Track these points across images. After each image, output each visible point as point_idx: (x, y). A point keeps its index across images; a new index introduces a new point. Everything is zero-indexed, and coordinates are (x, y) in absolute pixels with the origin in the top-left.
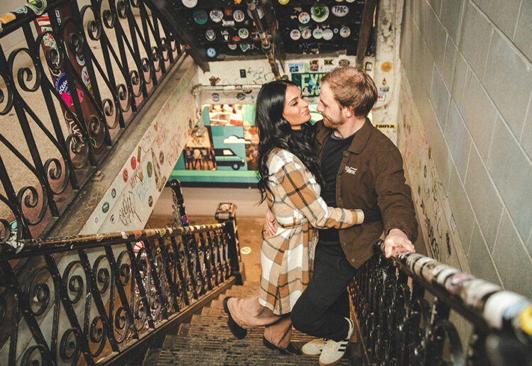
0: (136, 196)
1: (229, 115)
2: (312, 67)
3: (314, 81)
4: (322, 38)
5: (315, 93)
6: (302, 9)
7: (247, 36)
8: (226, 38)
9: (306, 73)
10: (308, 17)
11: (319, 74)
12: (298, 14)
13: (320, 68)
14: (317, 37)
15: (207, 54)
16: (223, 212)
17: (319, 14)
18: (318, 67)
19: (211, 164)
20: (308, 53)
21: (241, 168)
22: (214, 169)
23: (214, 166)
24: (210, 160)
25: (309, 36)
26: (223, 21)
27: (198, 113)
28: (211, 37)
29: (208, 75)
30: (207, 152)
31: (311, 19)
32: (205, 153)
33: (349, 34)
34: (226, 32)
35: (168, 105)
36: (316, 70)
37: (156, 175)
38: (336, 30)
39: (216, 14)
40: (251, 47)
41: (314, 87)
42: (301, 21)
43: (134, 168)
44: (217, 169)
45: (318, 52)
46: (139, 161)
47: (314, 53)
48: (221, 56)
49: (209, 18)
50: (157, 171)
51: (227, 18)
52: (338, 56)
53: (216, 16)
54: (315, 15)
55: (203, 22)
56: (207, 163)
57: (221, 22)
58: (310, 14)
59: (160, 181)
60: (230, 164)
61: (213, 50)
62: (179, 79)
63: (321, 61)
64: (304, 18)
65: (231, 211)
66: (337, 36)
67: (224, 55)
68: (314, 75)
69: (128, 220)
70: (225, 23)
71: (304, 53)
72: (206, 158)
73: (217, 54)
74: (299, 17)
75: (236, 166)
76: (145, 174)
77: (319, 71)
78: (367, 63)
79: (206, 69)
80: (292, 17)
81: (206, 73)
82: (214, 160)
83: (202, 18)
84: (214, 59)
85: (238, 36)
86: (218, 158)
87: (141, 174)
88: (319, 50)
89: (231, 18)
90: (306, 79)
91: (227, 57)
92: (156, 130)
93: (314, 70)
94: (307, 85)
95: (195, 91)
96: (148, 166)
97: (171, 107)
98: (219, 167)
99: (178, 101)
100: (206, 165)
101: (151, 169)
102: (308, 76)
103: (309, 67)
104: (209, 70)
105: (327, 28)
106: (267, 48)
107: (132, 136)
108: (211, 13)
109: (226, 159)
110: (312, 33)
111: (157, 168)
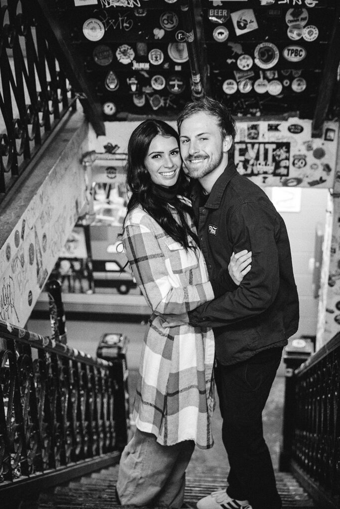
0: (16, 284)
1: (117, 210)
2: (250, 134)
3: (251, 154)
4: (267, 92)
5: (252, 171)
6: (243, 50)
7: (163, 86)
8: (134, 88)
9: (241, 142)
10: (250, 62)
11: (260, 143)
12: (237, 57)
13: (261, 135)
14: (260, 90)
15: (103, 111)
16: (109, 347)
17: (265, 58)
18: (258, 134)
19: (85, 284)
20: (245, 114)
21: (132, 291)
22: (90, 292)
23: (90, 288)
24: (84, 277)
25: (248, 88)
26: (134, 63)
27: (88, 192)
28: (112, 86)
29: (103, 141)
30: (82, 265)
31: (254, 64)
32: (77, 266)
33: (304, 87)
34: (133, 80)
35: (55, 173)
36: (256, 138)
37: (38, 264)
38: (286, 83)
39: (125, 53)
40: (165, 103)
41: (251, 162)
42: (241, 67)
43: (17, 245)
44: (94, 292)
45: (258, 114)
46: (23, 237)
47: (254, 115)
48: (122, 115)
49: (115, 58)
50: (39, 258)
51: (140, 59)
52: (286, 120)
53: (125, 55)
54: (260, 59)
55: (106, 62)
56: (80, 282)
57: (131, 64)
58: (254, 58)
59: (41, 273)
60: (115, 284)
61: (111, 105)
62: (67, 141)
63: (263, 125)
64: (244, 63)
65: (121, 345)
66: (287, 90)
67: (126, 114)
68: (253, 144)
69: (6, 313)
70: (136, 66)
71: (240, 115)
72: (79, 275)
73: (117, 112)
74: (239, 62)
75: (123, 288)
76: (27, 259)
77: (260, 139)
78: (328, 130)
79: (100, 132)
80: (229, 61)
81: (101, 138)
82: (90, 278)
83: (105, 58)
84: (113, 118)
85: (151, 86)
86: (97, 275)
87: (23, 257)
88: (261, 111)
89: (145, 60)
90: (241, 150)
91: (131, 116)
92: (42, 201)
93: (253, 138)
94: (242, 158)
95: (86, 160)
96: (30, 249)
97: (58, 176)
98: (97, 290)
99: (66, 169)
100: (77, 285)
101: (33, 254)
102: (244, 146)
103: (246, 133)
104: (104, 134)
105: (274, 79)
106: (199, 96)
107: (12, 206)
108: (118, 52)
109: (110, 276)
110: (253, 85)
111: (39, 255)
